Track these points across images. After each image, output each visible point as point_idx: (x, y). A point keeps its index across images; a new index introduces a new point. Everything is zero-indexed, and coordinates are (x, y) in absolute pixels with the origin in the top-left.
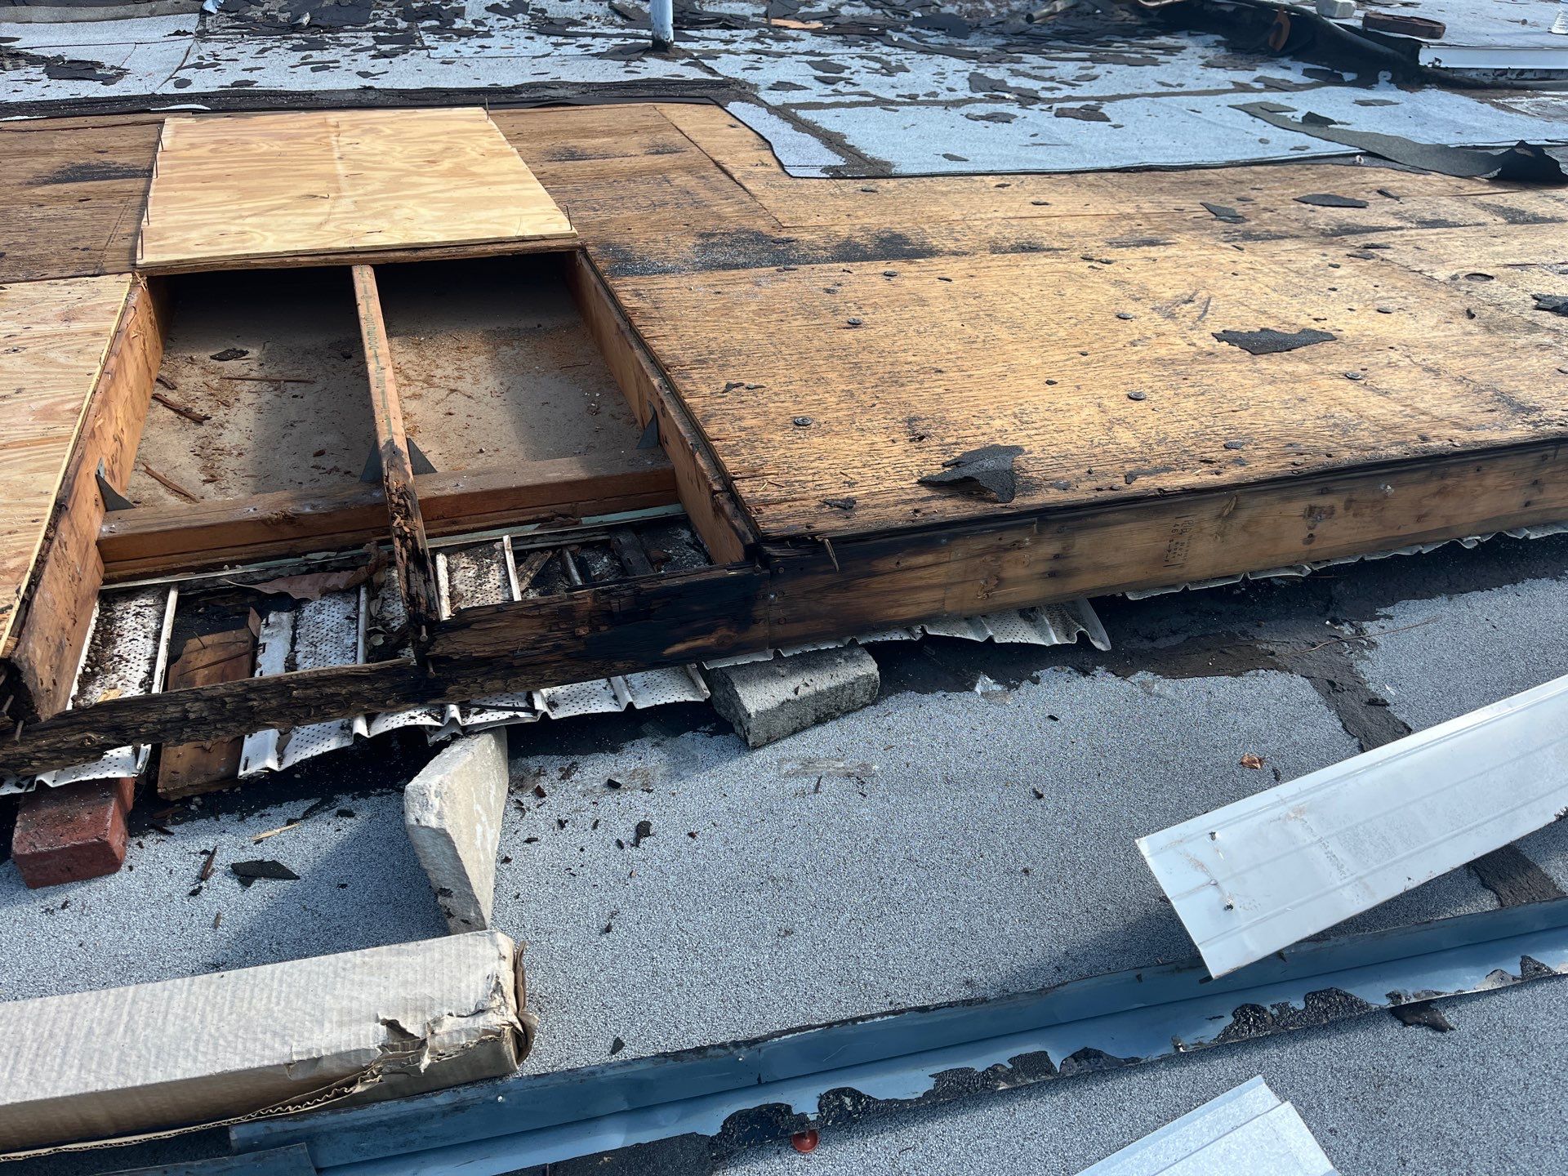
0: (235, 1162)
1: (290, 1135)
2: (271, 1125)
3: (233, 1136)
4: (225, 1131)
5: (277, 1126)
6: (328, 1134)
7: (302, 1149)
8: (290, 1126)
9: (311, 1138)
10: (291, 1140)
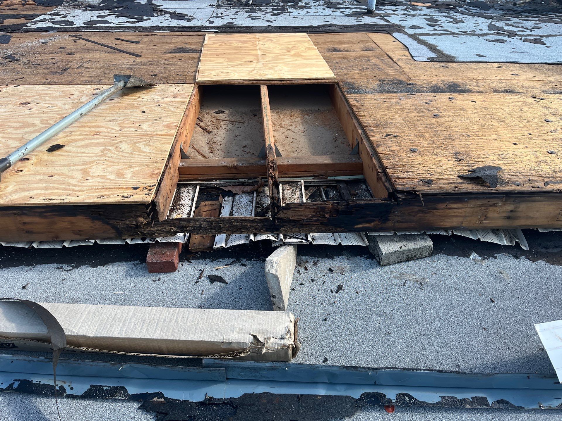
0: (203, 370)
1: (220, 365)
2: (215, 360)
3: (203, 362)
4: (201, 359)
5: (217, 361)
6: (232, 367)
7: (223, 370)
8: (221, 362)
9: (227, 367)
10: (220, 367)
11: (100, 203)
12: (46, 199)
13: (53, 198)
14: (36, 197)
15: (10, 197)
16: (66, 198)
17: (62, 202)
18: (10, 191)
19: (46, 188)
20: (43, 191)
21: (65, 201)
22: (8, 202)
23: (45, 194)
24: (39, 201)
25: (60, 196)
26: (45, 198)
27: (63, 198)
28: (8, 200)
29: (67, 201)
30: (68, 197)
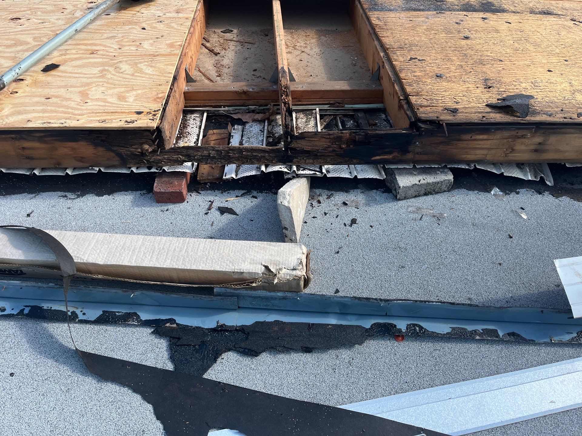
0: (215, 298)
1: (232, 294)
2: (227, 289)
3: (215, 290)
4: (213, 288)
5: (229, 290)
6: (243, 296)
7: (235, 299)
8: (232, 291)
9: (238, 296)
10: (232, 295)
11: (102, 128)
12: (45, 123)
13: (52, 121)
14: (34, 120)
15: (7, 120)
16: (65, 122)
17: (61, 126)
18: (6, 114)
19: (44, 111)
20: (41, 115)
21: (64, 125)
22: (5, 125)
23: (43, 117)
24: (37, 124)
25: (58, 119)
26: (43, 122)
27: (62, 121)
28: (4, 123)
29: (67, 125)
30: (67, 121)
